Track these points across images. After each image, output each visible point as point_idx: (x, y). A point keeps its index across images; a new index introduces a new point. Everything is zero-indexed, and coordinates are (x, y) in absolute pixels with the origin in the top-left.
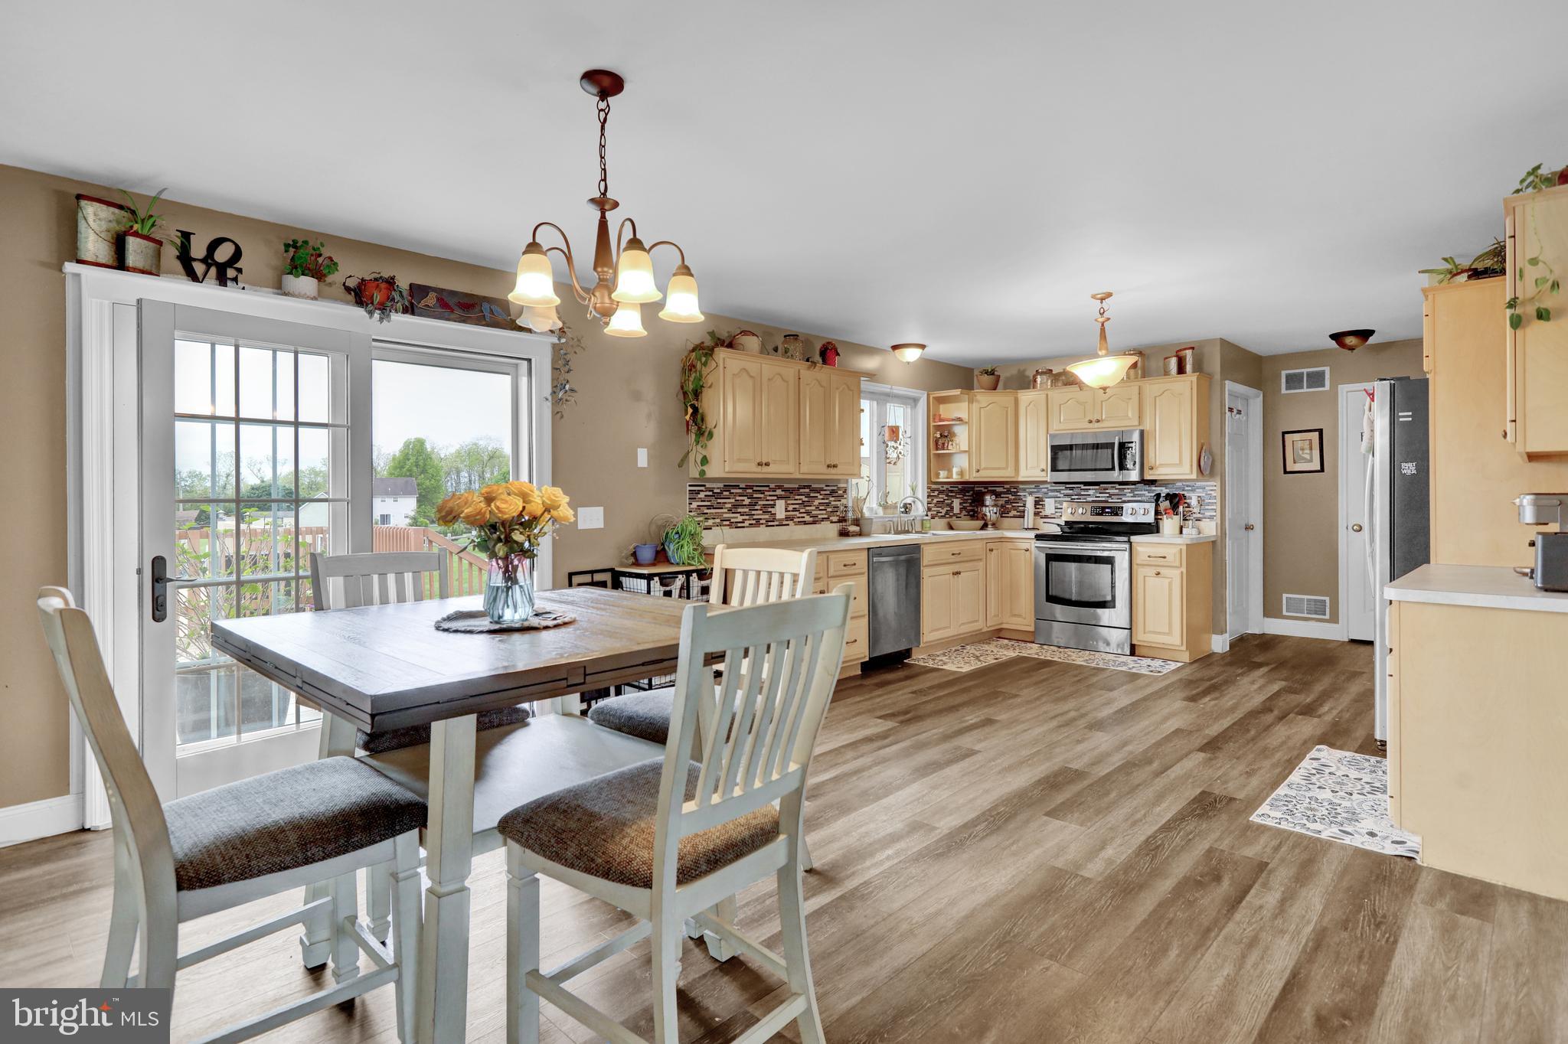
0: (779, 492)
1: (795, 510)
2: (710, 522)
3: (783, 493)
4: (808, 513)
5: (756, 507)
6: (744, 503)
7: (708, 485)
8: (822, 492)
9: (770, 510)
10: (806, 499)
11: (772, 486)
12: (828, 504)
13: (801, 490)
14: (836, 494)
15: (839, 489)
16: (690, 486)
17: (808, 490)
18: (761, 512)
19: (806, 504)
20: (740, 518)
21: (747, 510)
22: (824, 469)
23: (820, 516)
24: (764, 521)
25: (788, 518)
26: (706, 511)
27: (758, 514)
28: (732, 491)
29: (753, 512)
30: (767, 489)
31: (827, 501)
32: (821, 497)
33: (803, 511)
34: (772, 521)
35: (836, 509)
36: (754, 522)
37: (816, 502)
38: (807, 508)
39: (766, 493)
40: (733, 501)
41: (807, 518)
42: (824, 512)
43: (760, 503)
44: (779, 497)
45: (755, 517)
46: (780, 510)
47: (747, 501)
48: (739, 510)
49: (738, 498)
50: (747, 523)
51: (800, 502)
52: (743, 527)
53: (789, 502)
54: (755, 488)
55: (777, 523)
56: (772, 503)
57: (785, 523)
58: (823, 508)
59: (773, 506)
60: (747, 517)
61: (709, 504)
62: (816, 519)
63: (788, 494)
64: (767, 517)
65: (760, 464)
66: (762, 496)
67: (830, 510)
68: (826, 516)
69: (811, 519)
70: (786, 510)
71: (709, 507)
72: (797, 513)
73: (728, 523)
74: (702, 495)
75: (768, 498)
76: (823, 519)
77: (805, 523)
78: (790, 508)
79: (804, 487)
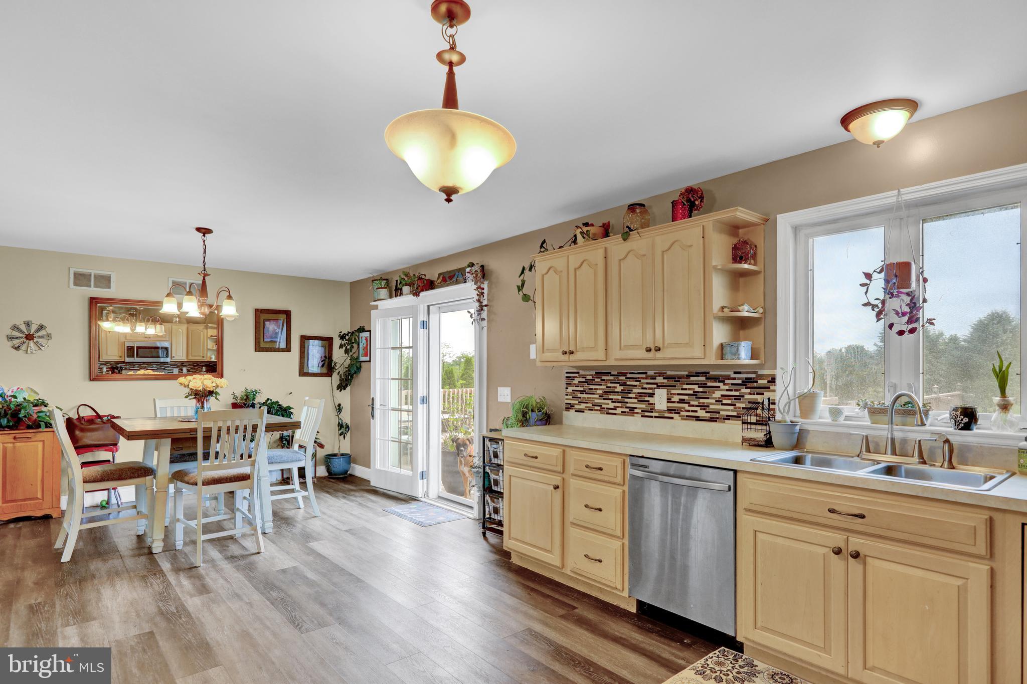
0: (660, 380)
1: (682, 401)
2: (583, 406)
3: (665, 381)
4: (703, 407)
5: (630, 395)
6: (616, 390)
7: (582, 372)
8: (727, 381)
9: (647, 399)
10: (701, 390)
11: (651, 373)
12: (738, 398)
13: (692, 378)
14: (755, 385)
15: (761, 377)
16: (567, 373)
17: (703, 378)
18: (636, 401)
19: (699, 395)
20: (612, 405)
21: (619, 397)
22: (642, 354)
23: (722, 413)
24: (639, 411)
25: (670, 410)
26: (580, 395)
27: (632, 402)
28: (604, 378)
29: (626, 400)
30: (644, 376)
31: (737, 393)
32: (727, 387)
33: (696, 403)
34: (649, 412)
35: (753, 406)
36: (627, 410)
37: (718, 394)
38: (702, 401)
39: (643, 381)
40: (604, 387)
41: (701, 413)
42: (732, 408)
43: (634, 391)
44: (659, 386)
45: (628, 405)
46: (660, 400)
47: (619, 388)
48: (611, 397)
49: (609, 385)
50: (619, 411)
51: (691, 392)
52: (615, 414)
53: (673, 392)
54: (629, 376)
55: (657, 414)
56: (650, 391)
57: (667, 415)
58: (729, 402)
59: (652, 395)
60: (619, 405)
61: (582, 389)
62: (717, 415)
63: (672, 383)
64: (643, 406)
65: (565, 353)
66: (637, 383)
67: (743, 405)
68: (735, 414)
69: (708, 415)
70: (669, 401)
71: (582, 392)
72: (686, 406)
73: (599, 408)
74: (576, 381)
75: (645, 386)
76: (728, 418)
77: (698, 419)
78: (676, 398)
79: (697, 374)
